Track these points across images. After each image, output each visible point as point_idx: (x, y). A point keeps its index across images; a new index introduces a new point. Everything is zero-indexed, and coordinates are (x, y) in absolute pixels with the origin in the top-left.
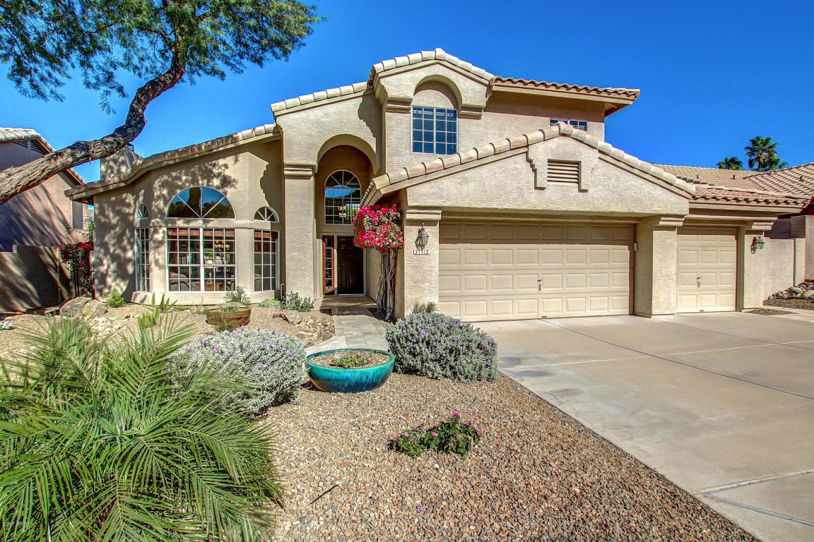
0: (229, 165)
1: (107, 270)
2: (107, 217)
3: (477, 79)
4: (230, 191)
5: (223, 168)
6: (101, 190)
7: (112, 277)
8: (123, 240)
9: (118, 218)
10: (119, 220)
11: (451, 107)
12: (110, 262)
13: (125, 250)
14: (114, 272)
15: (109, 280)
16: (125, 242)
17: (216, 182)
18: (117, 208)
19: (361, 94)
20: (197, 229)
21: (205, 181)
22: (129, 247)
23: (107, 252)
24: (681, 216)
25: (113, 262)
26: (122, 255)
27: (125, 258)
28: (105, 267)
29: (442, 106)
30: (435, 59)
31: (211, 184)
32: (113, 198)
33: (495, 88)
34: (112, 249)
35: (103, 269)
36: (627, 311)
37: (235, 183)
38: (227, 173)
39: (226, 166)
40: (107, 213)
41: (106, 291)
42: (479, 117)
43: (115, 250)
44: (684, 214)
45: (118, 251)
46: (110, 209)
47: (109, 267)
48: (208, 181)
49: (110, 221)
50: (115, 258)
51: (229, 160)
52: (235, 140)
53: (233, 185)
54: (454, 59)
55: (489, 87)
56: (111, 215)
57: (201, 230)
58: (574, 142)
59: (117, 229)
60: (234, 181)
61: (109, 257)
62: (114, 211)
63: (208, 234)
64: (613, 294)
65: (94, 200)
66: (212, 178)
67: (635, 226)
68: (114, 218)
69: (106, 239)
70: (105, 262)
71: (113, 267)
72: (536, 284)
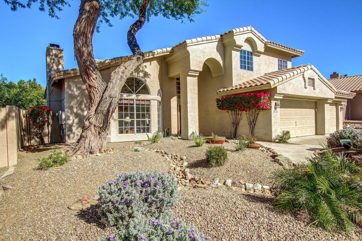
0: (147, 66)
1: (73, 123)
2: (73, 91)
3: (262, 41)
4: (148, 80)
5: (144, 67)
6: (73, 75)
7: (76, 127)
8: (82, 105)
9: (79, 91)
10: (80, 93)
11: (251, 51)
12: (74, 118)
13: (83, 111)
14: (77, 124)
15: (74, 129)
16: (83, 106)
17: (141, 74)
18: (79, 86)
19: (218, 40)
20: (133, 100)
21: (136, 73)
22: (85, 109)
23: (72, 112)
24: (332, 99)
25: (76, 118)
26: (82, 113)
27: (83, 115)
28: (72, 121)
29: (249, 50)
30: (251, 31)
31: (139, 75)
32: (76, 80)
33: (268, 46)
34: (75, 110)
35: (70, 122)
36: (314, 133)
37: (150, 76)
38: (146, 70)
39: (146, 66)
40: (72, 88)
41: (72, 136)
42: (259, 56)
43: (77, 111)
44: (333, 98)
45: (79, 112)
46: (74, 86)
47: (73, 121)
48: (138, 74)
49: (74, 93)
50: (77, 115)
51: (147, 64)
52: (153, 54)
53: (149, 77)
54: (256, 32)
55: (265, 44)
56: (75, 90)
57: (135, 100)
58: (313, 71)
59: (79, 98)
60: (150, 75)
61: (73, 115)
62: (76, 86)
63: (138, 102)
64: (312, 127)
65: (65, 80)
66: (140, 72)
67: (316, 102)
68: (76, 91)
69: (72, 104)
70: (71, 118)
71: (76, 120)
72: (295, 124)
